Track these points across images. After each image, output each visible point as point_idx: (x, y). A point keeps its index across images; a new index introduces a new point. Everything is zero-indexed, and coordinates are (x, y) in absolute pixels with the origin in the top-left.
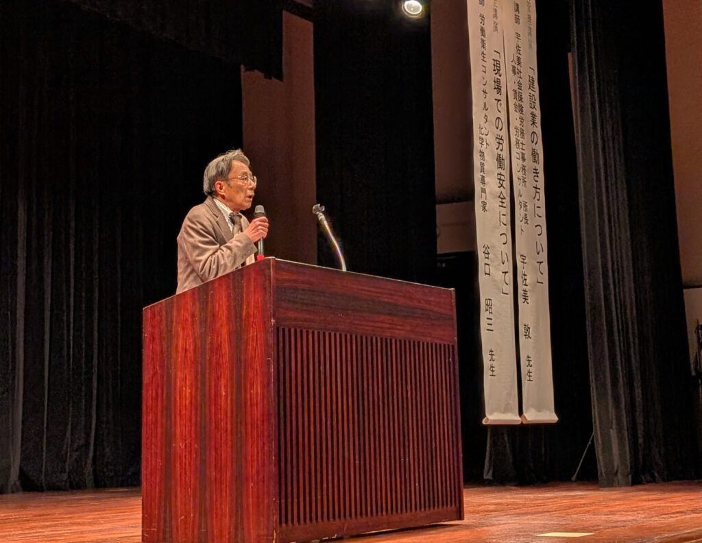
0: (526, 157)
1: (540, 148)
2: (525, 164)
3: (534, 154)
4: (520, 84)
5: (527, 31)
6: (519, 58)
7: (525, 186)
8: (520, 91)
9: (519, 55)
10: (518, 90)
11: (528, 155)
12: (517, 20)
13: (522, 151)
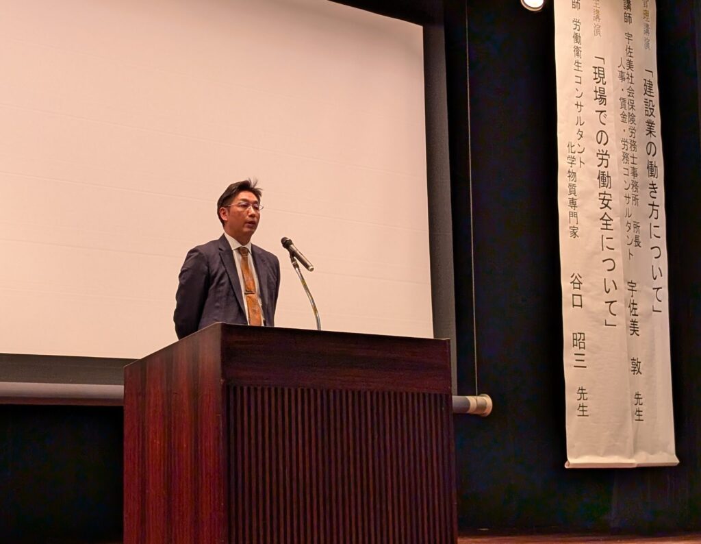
0: (638, 171)
1: (659, 160)
2: (636, 179)
3: (651, 167)
4: (631, 92)
5: (642, 29)
6: (630, 62)
7: (637, 204)
8: (631, 98)
9: (630, 58)
10: (627, 99)
11: (642, 169)
12: (628, 18)
13: (633, 165)
